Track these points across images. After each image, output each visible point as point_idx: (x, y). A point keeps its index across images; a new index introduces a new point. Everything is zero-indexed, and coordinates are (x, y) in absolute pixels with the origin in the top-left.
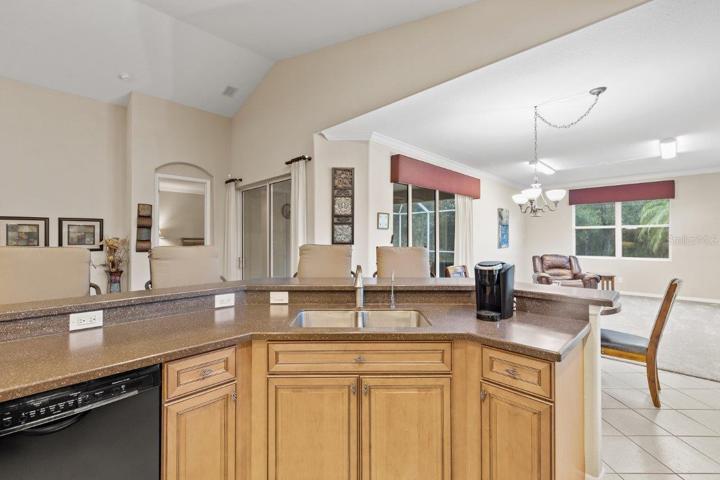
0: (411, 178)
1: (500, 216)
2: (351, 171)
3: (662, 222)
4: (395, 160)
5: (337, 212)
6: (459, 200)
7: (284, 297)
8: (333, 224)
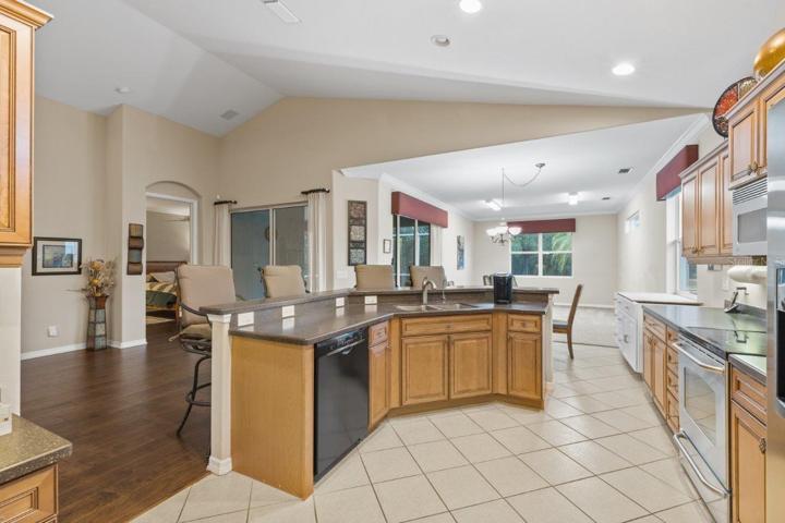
0: (404, 211)
1: (459, 242)
2: (364, 203)
3: (564, 249)
4: (396, 196)
5: (353, 238)
6: (434, 229)
7: (374, 299)
8: (349, 248)
